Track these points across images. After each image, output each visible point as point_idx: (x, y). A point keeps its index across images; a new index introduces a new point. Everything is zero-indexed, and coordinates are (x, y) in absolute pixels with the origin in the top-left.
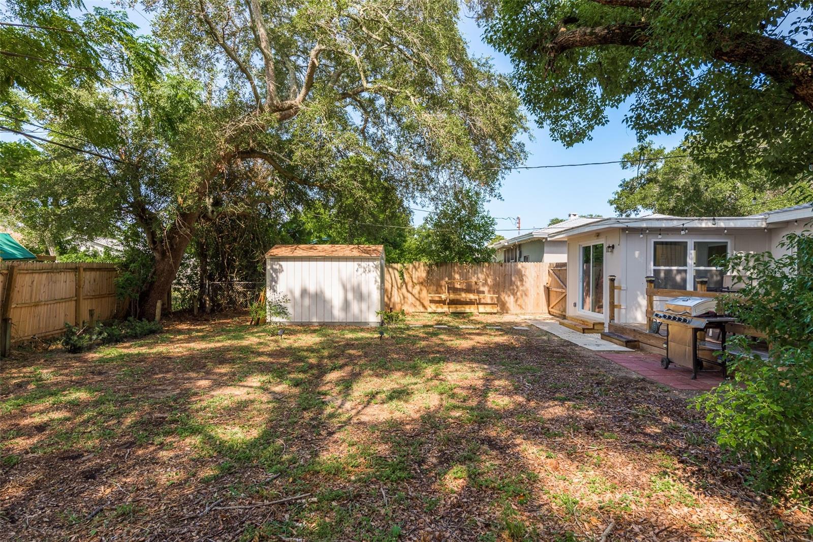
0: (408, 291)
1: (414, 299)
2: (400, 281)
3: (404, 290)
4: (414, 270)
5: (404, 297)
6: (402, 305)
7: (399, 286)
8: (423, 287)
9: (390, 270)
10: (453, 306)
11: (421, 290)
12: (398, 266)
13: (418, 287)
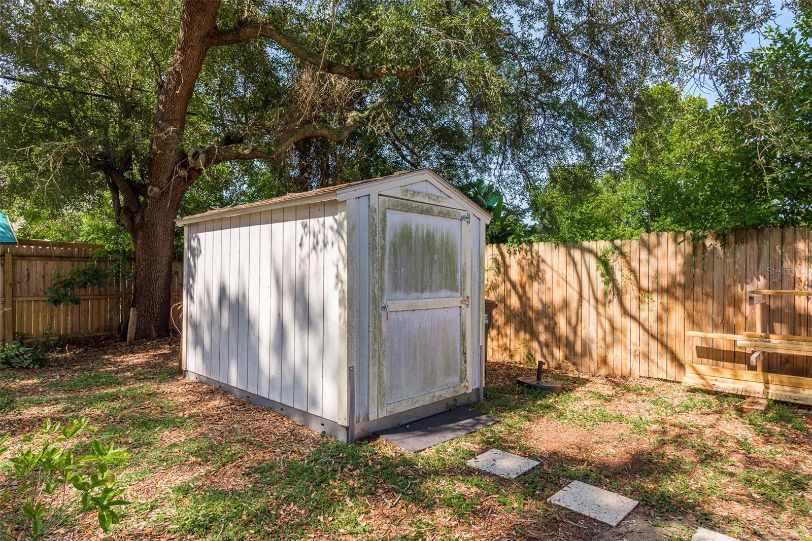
0: (625, 312)
1: (644, 336)
2: (600, 285)
3: (614, 309)
4: (644, 255)
5: (613, 328)
6: (607, 347)
7: (600, 295)
8: (672, 303)
9: (577, 254)
10: (785, 378)
11: (667, 310)
12: (601, 246)
13: (655, 303)
